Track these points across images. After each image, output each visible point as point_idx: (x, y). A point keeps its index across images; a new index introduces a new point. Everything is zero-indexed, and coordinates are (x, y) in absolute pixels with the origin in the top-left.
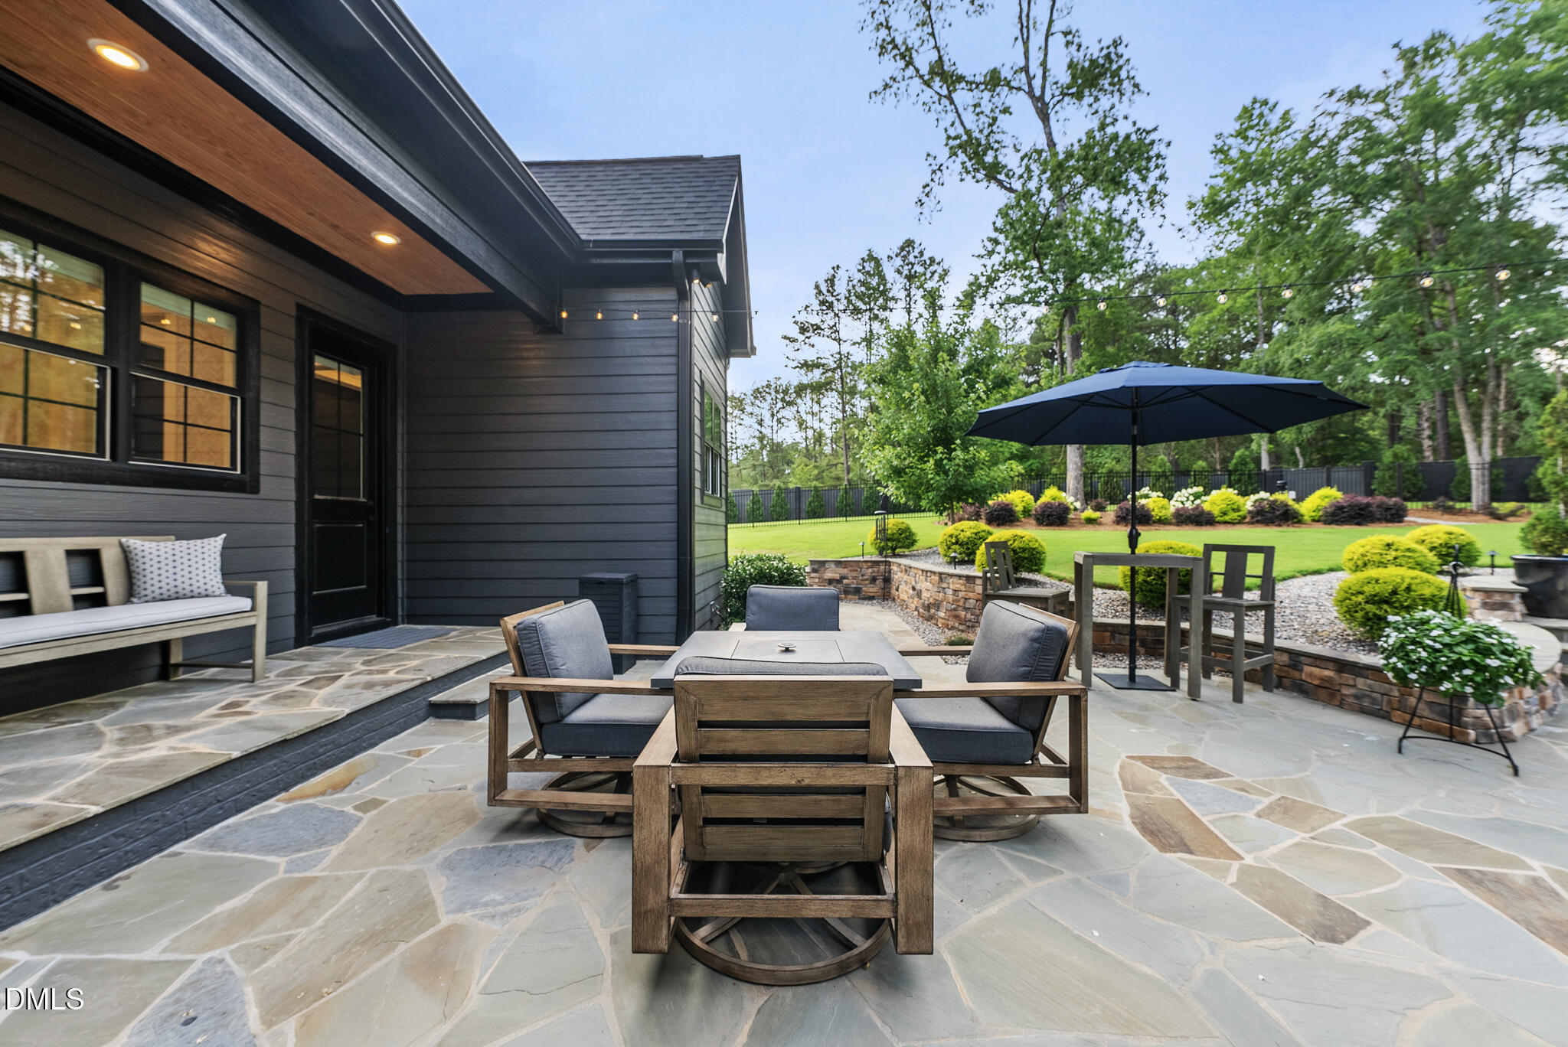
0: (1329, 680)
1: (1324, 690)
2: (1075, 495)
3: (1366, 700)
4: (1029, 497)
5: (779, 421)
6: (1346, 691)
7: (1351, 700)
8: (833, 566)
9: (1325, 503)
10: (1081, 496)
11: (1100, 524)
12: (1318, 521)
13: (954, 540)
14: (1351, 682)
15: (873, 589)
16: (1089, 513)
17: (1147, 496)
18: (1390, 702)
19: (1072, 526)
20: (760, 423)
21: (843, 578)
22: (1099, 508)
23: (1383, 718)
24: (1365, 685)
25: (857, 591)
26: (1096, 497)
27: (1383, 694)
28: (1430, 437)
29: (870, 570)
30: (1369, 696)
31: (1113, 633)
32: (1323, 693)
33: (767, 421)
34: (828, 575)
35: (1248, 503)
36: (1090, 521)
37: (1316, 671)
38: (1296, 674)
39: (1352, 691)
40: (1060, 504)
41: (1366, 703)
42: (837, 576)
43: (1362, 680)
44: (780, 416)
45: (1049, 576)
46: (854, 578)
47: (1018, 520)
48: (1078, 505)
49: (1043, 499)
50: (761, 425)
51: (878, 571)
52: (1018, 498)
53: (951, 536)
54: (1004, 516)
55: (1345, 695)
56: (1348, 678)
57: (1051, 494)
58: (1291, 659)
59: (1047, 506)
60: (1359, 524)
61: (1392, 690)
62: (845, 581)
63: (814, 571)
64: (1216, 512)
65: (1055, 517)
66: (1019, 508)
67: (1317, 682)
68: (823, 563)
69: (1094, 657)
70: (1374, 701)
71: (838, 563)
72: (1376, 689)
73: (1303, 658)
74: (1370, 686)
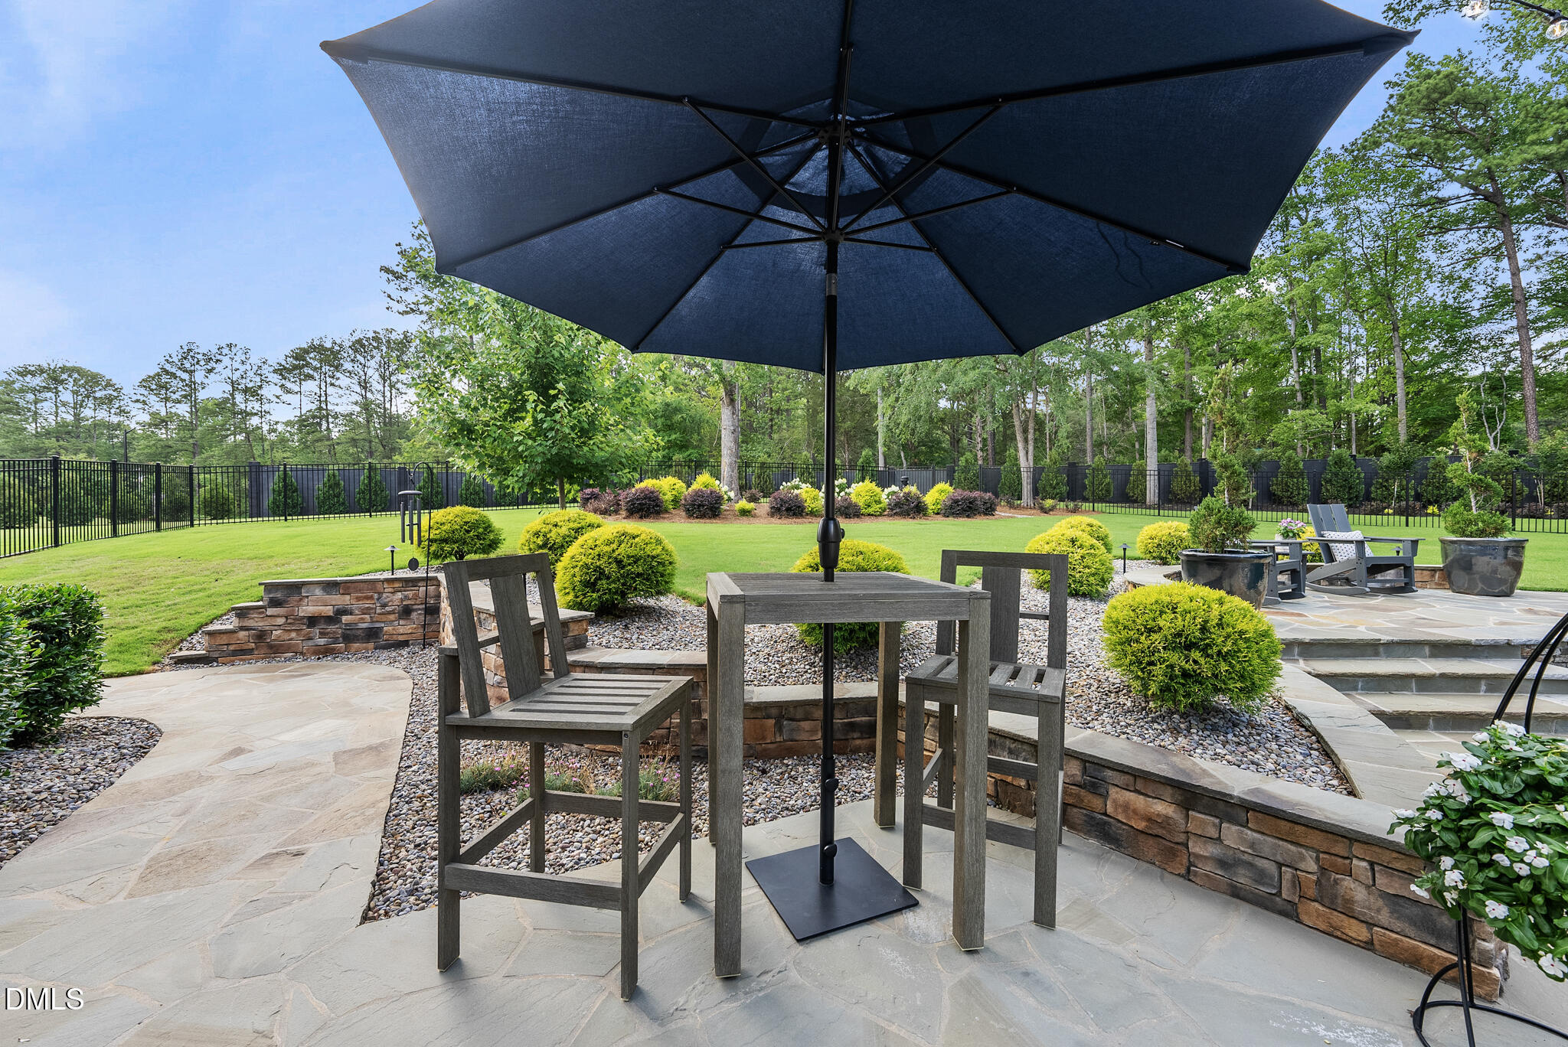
0: (1166, 822)
1: (1151, 841)
2: (730, 484)
3: (1241, 871)
4: (680, 485)
5: (392, 386)
6: (1196, 847)
7: (1209, 867)
8: (318, 591)
9: (943, 497)
10: (735, 486)
11: (754, 516)
12: (938, 514)
13: (540, 541)
14: (1212, 832)
15: (404, 629)
16: (744, 504)
17: (797, 487)
18: (1296, 882)
19: (725, 518)
20: (365, 385)
21: (342, 612)
22: (753, 499)
23: (1283, 913)
24: (1243, 840)
25: (372, 634)
26: (750, 488)
27: (1280, 865)
28: (982, 450)
29: (399, 595)
30: (1251, 865)
31: (779, 719)
32: (1150, 847)
33: (376, 384)
34: (308, 609)
35: (885, 495)
36: (745, 513)
37: (1138, 801)
38: (1096, 802)
39: (1211, 850)
40: (711, 492)
41: (1243, 878)
42: (329, 611)
43: (1234, 828)
44: (394, 379)
45: (684, 596)
46: (365, 611)
47: (666, 511)
48: (732, 494)
49: (695, 486)
50: (365, 388)
51: (416, 597)
52: (667, 486)
53: (537, 534)
54: (648, 507)
55: (1198, 856)
56: (1202, 821)
57: (703, 480)
58: (1084, 771)
59: (698, 494)
60: (968, 516)
61: (1302, 858)
62: (345, 619)
63: (275, 603)
64: (861, 503)
65: (706, 508)
66: (668, 497)
67: (1141, 825)
68: (295, 588)
69: (747, 777)
70: (1261, 876)
71: (330, 586)
72: (1266, 851)
73: (1109, 773)
74: (1252, 845)
